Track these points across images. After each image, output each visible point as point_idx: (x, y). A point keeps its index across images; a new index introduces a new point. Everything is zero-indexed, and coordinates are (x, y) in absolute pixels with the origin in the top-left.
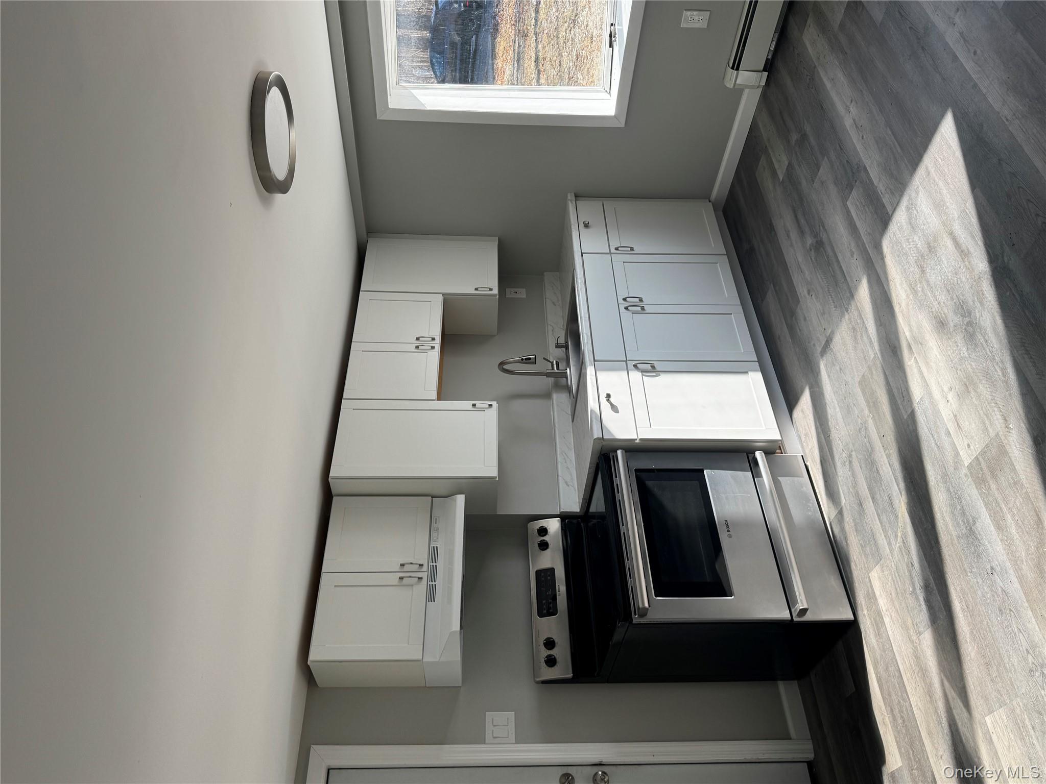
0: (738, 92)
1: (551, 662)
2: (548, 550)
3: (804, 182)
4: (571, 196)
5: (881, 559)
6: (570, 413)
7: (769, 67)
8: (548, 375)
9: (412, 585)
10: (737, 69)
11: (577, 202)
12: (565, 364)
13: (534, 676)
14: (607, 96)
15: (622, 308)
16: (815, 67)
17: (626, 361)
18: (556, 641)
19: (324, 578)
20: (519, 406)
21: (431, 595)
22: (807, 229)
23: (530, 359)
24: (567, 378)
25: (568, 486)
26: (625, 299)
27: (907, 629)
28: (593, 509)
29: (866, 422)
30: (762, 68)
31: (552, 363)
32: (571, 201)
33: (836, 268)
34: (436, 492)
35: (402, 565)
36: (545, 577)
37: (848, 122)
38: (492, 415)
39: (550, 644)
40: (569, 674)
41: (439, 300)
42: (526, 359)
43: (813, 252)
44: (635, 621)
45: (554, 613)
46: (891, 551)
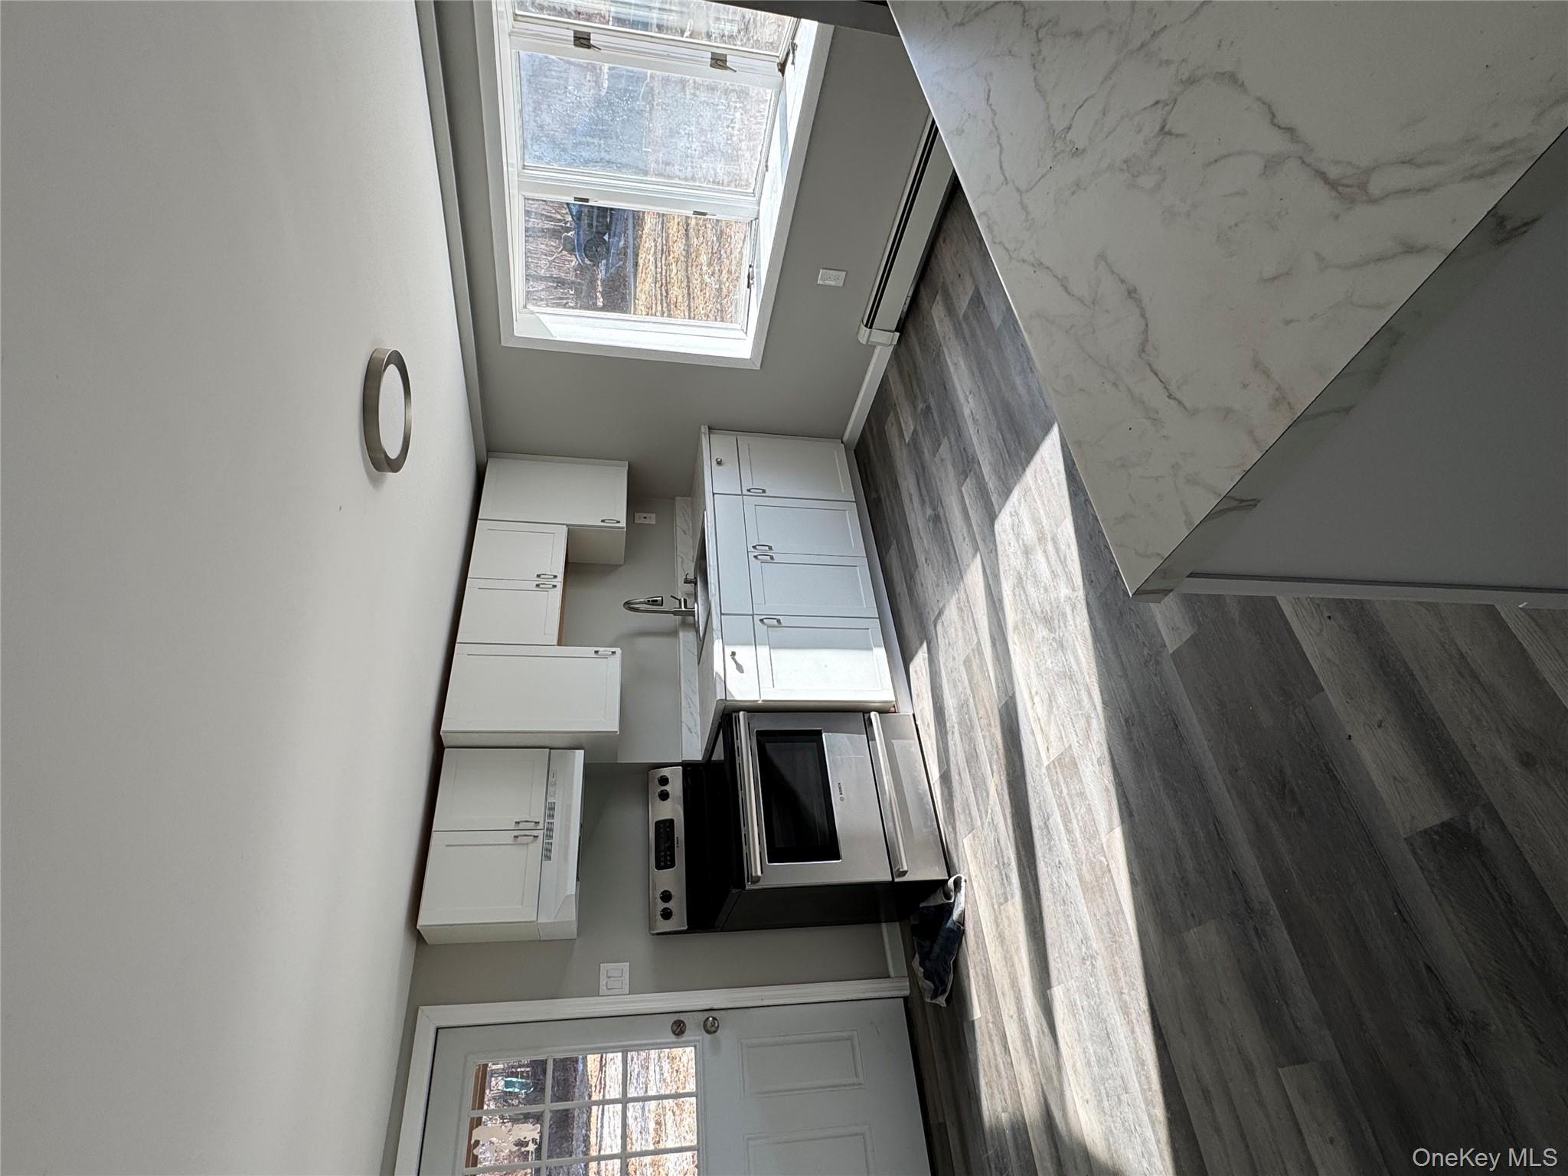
0: (871, 348)
1: (667, 914)
2: (669, 800)
3: (926, 453)
4: (704, 429)
5: (973, 829)
6: (696, 654)
7: (901, 327)
8: (675, 613)
9: (528, 844)
10: (871, 327)
11: (711, 435)
12: (693, 599)
13: (650, 928)
14: (741, 335)
15: (751, 556)
16: (941, 345)
17: (753, 615)
18: (673, 893)
19: (435, 838)
20: (645, 644)
21: (547, 855)
22: (927, 499)
23: (656, 601)
24: (694, 616)
25: (691, 732)
26: (754, 547)
27: (992, 898)
28: (714, 758)
29: (968, 700)
30: (894, 329)
31: (680, 600)
32: (705, 434)
33: (951, 547)
34: (554, 744)
35: (518, 823)
36: (665, 828)
37: (967, 412)
38: (615, 663)
39: (666, 897)
40: (685, 927)
41: (565, 529)
42: (653, 601)
43: (931, 524)
44: (747, 888)
45: (672, 865)
46: (982, 824)
